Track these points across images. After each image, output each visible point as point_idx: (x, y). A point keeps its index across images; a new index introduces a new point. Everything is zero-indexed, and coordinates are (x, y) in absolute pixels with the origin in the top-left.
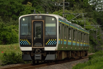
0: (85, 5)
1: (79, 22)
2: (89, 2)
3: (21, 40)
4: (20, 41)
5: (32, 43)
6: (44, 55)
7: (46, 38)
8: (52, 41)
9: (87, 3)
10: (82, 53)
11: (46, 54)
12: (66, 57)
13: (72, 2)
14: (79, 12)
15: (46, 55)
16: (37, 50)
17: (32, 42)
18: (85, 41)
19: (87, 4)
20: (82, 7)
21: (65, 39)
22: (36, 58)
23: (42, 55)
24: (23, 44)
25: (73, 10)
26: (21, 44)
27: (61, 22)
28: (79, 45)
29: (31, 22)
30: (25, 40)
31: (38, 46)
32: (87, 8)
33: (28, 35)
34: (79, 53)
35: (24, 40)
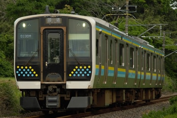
0: (164, 9)
1: (153, 39)
2: (171, 5)
3: (18, 67)
4: (17, 69)
5: (42, 74)
6: (66, 99)
7: (69, 64)
8: (81, 70)
9: (168, 6)
10: (149, 92)
11: (69, 96)
12: (114, 101)
13: (140, 5)
14: (153, 22)
15: (71, 98)
16: (50, 88)
17: (42, 70)
18: (155, 71)
19: (168, 8)
20: (159, 13)
21: (111, 66)
22: (48, 104)
23: (62, 99)
24: (22, 75)
25: (144, 18)
26: (19, 75)
27: (100, 30)
28: (149, 78)
29: (40, 29)
30: (26, 67)
31: (53, 80)
32: (168, 14)
33: (33, 57)
34: (144, 92)
35: (24, 68)
